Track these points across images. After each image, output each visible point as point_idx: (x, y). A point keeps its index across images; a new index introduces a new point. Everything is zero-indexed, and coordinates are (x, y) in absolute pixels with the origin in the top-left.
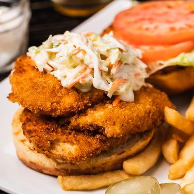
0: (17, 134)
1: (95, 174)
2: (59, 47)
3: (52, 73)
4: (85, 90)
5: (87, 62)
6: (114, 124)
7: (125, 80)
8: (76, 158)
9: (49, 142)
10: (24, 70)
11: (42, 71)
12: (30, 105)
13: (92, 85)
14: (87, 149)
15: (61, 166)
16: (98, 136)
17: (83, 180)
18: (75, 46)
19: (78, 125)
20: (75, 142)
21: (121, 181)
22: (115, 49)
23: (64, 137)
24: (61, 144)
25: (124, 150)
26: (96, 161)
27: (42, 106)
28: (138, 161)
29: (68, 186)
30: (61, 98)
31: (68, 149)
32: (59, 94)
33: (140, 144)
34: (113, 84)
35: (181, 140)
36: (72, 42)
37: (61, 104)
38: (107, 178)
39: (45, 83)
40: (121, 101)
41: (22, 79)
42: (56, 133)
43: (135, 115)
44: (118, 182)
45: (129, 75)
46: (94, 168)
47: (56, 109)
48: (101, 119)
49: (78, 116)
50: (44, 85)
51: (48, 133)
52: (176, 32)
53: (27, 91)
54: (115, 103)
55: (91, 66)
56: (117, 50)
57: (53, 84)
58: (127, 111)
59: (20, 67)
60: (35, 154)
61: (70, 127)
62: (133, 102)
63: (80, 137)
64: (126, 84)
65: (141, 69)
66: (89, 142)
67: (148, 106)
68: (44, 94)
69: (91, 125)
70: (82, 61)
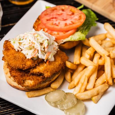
0: (7, 73)
1: (40, 90)
2: (23, 40)
3: (22, 52)
4: (35, 59)
5: (35, 47)
6: (48, 72)
7: (50, 52)
8: (33, 86)
9: (22, 81)
10: (9, 49)
11: (17, 51)
12: (14, 66)
13: (38, 57)
14: (37, 82)
15: (27, 88)
16: (41, 77)
17: (36, 93)
18: (30, 40)
19: (33, 73)
20: (32, 80)
21: (50, 92)
22: (46, 40)
23: (28, 78)
24: (27, 80)
25: (51, 79)
26: (41, 85)
27: (19, 66)
28: (56, 83)
29: (30, 96)
30: (26, 62)
31: (30, 82)
32: (25, 61)
33: (57, 76)
34: (46, 56)
35: (72, 72)
36: (29, 38)
37: (26, 65)
38: (44, 91)
39: (19, 56)
40: (49, 62)
41: (9, 53)
42: (25, 76)
43: (55, 67)
44: (49, 92)
45: (52, 50)
46: (39, 88)
47: (24, 67)
48: (43, 70)
49: (33, 69)
50: (19, 57)
51: (22, 77)
52: (68, 27)
53: (12, 60)
54: (47, 63)
55: (37, 49)
56: (47, 40)
57: (22, 56)
58: (52, 66)
59: (7, 48)
60: (15, 83)
61: (30, 73)
62: (54, 61)
63: (34, 77)
64: (51, 54)
65: (56, 46)
66: (38, 79)
67: (60, 62)
68: (19, 61)
69: (39, 73)
70: (34, 47)
